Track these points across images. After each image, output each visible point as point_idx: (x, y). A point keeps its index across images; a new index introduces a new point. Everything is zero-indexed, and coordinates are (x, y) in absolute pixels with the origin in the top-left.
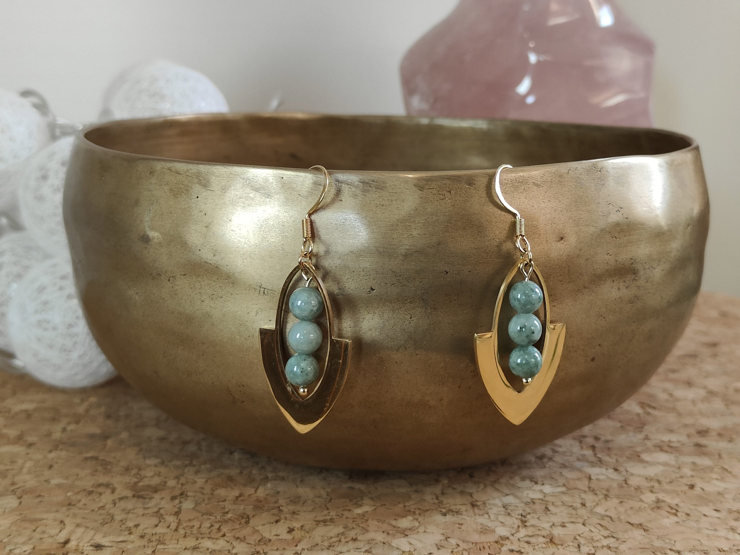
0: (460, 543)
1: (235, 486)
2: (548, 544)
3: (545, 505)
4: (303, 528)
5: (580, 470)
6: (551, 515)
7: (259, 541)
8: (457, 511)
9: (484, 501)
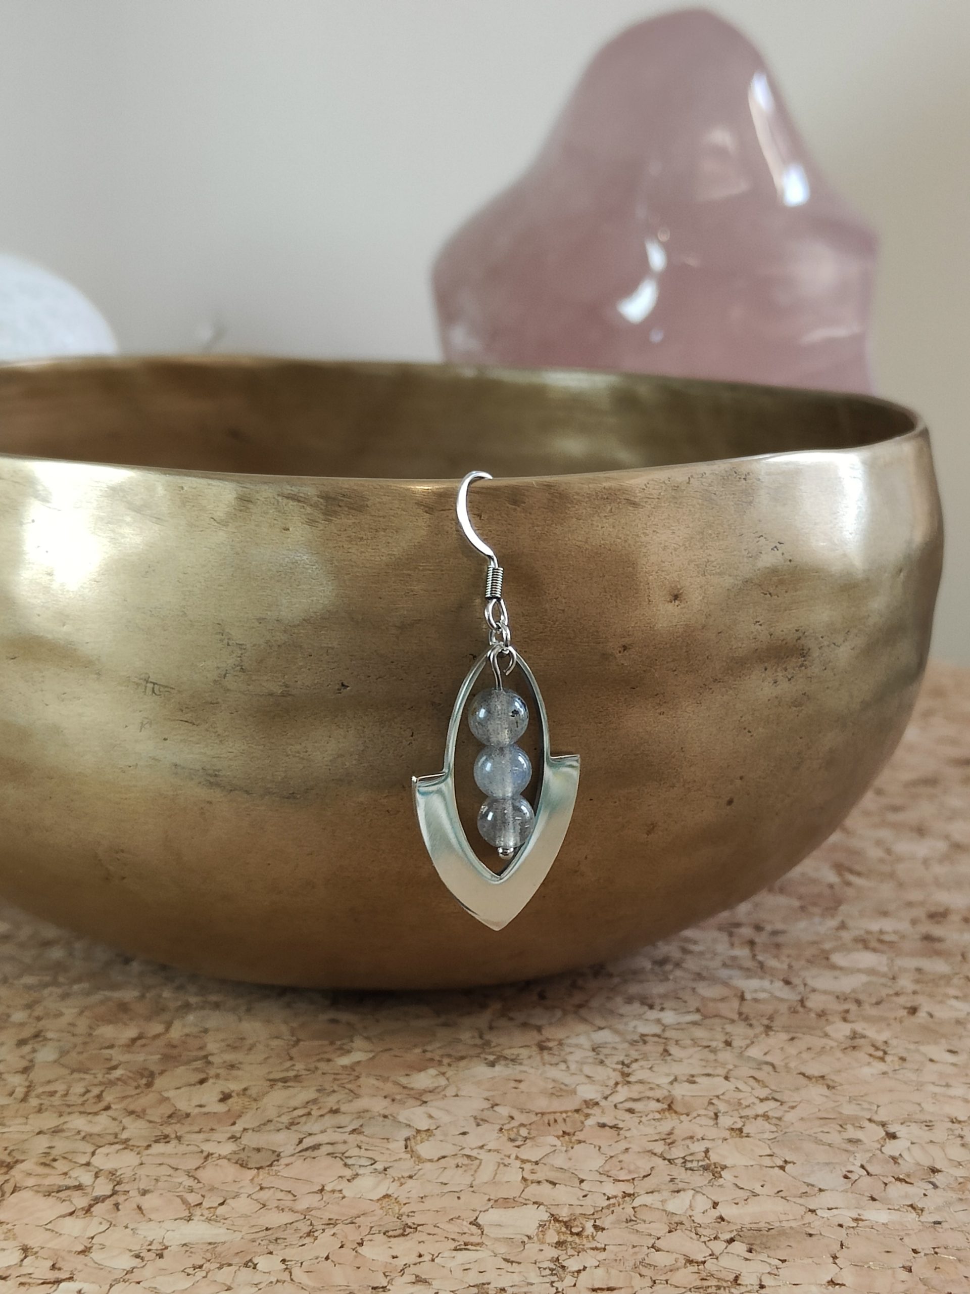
0: (515, 1114)
1: (131, 1019)
2: (664, 1113)
3: (663, 1045)
4: (248, 1092)
6: (674, 1063)
7: (170, 1116)
8: (513, 1057)
9: (561, 1040)
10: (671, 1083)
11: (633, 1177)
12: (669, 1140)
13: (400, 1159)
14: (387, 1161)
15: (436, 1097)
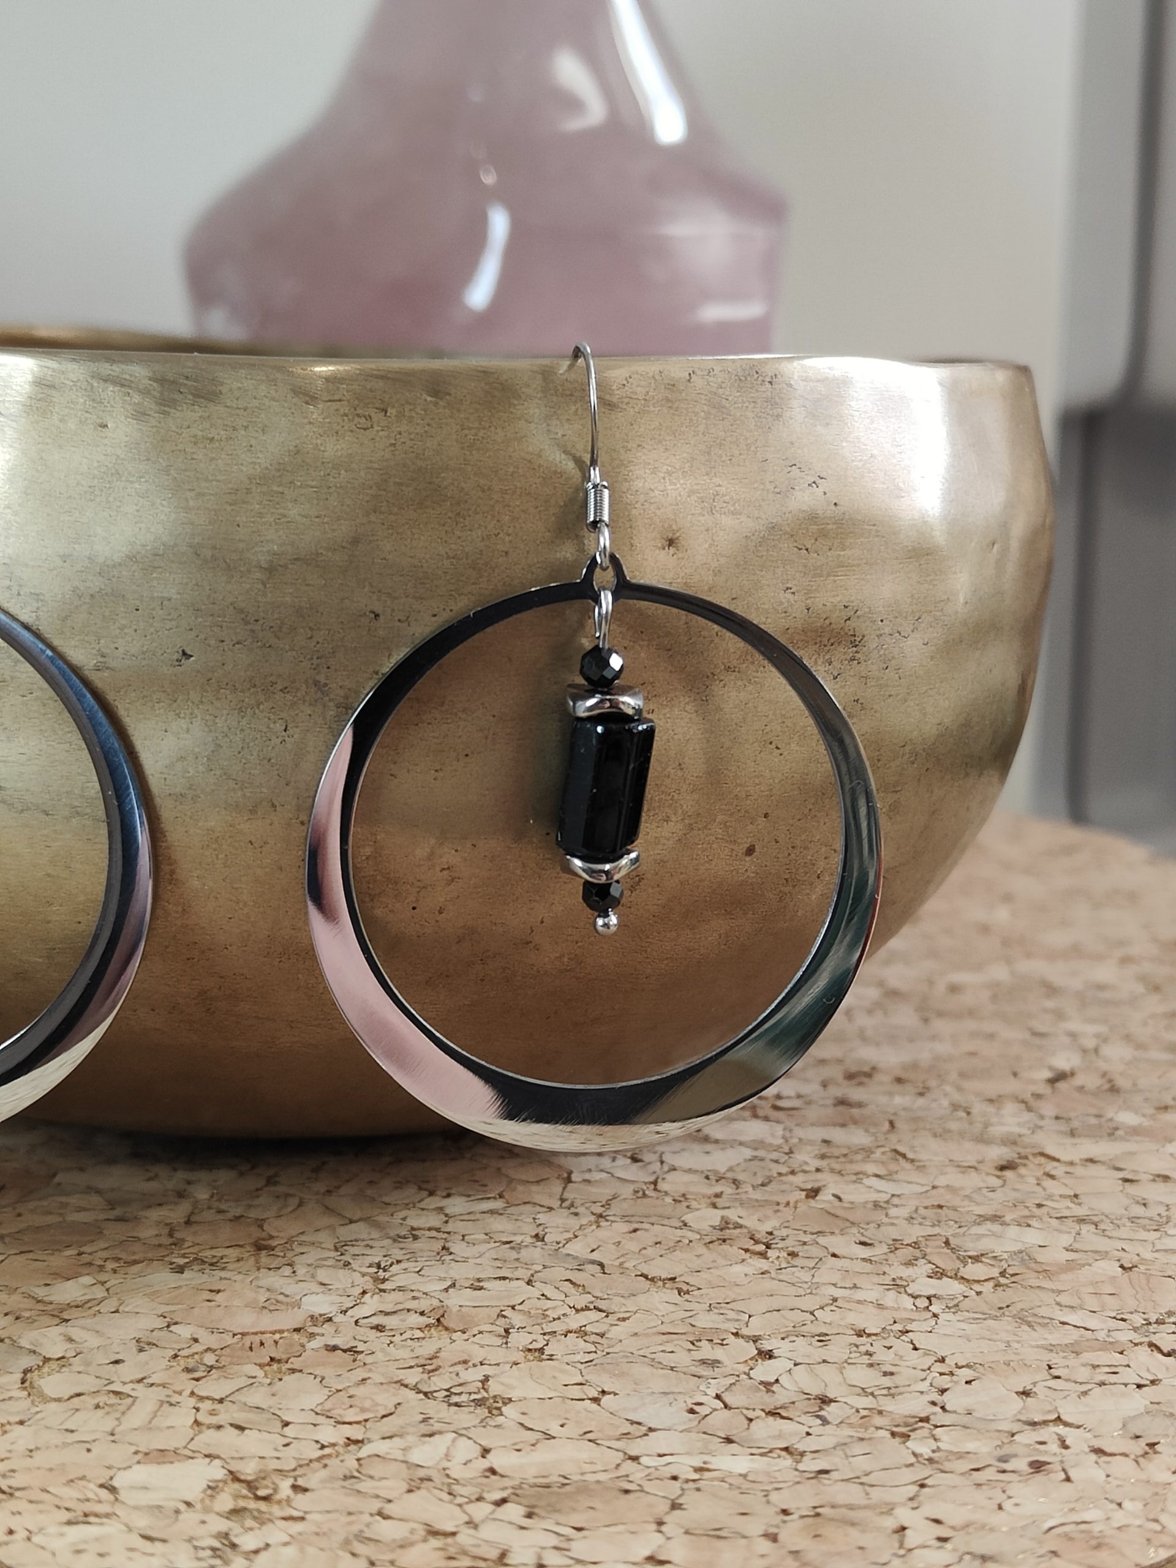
0: (202, 1334)
2: (429, 1330)
3: (442, 1240)
6: (453, 1264)
8: (215, 1260)
10: (446, 1290)
11: (366, 1417)
12: (430, 1365)
13: (10, 1398)
15: (84, 1314)
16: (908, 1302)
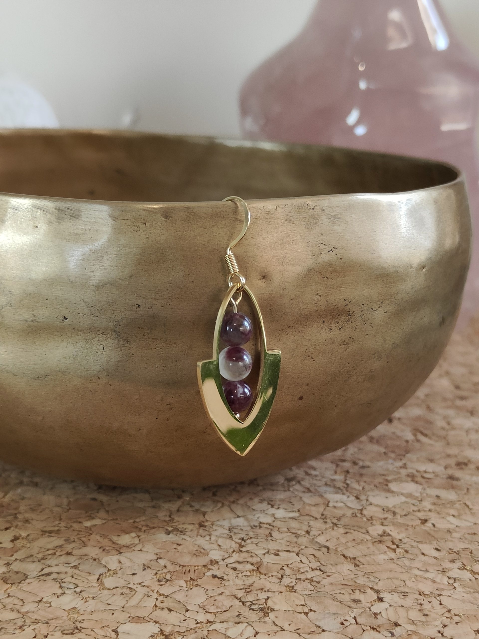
0: (169, 565)
2: (253, 572)
3: (270, 530)
4: (28, 538)
5: (321, 496)
6: (271, 542)
8: (182, 530)
9: (213, 522)
10: (264, 554)
11: (217, 611)
12: (248, 590)
13: (92, 586)
14: (84, 587)
15: (128, 550)
16: (445, 580)
